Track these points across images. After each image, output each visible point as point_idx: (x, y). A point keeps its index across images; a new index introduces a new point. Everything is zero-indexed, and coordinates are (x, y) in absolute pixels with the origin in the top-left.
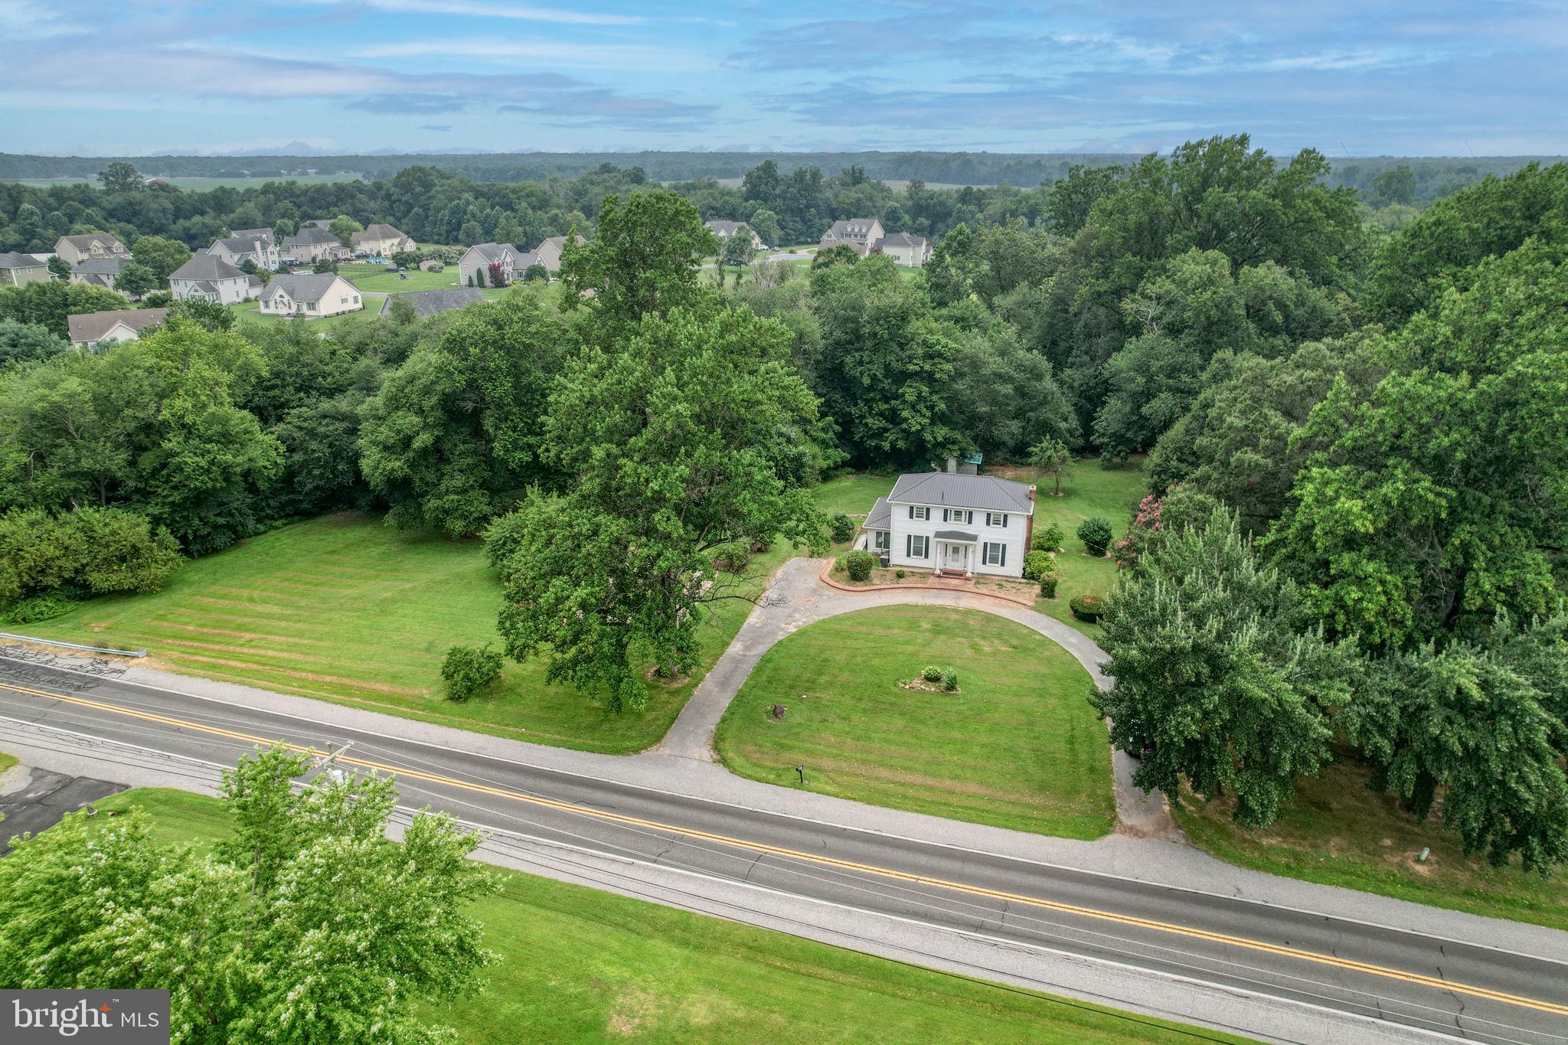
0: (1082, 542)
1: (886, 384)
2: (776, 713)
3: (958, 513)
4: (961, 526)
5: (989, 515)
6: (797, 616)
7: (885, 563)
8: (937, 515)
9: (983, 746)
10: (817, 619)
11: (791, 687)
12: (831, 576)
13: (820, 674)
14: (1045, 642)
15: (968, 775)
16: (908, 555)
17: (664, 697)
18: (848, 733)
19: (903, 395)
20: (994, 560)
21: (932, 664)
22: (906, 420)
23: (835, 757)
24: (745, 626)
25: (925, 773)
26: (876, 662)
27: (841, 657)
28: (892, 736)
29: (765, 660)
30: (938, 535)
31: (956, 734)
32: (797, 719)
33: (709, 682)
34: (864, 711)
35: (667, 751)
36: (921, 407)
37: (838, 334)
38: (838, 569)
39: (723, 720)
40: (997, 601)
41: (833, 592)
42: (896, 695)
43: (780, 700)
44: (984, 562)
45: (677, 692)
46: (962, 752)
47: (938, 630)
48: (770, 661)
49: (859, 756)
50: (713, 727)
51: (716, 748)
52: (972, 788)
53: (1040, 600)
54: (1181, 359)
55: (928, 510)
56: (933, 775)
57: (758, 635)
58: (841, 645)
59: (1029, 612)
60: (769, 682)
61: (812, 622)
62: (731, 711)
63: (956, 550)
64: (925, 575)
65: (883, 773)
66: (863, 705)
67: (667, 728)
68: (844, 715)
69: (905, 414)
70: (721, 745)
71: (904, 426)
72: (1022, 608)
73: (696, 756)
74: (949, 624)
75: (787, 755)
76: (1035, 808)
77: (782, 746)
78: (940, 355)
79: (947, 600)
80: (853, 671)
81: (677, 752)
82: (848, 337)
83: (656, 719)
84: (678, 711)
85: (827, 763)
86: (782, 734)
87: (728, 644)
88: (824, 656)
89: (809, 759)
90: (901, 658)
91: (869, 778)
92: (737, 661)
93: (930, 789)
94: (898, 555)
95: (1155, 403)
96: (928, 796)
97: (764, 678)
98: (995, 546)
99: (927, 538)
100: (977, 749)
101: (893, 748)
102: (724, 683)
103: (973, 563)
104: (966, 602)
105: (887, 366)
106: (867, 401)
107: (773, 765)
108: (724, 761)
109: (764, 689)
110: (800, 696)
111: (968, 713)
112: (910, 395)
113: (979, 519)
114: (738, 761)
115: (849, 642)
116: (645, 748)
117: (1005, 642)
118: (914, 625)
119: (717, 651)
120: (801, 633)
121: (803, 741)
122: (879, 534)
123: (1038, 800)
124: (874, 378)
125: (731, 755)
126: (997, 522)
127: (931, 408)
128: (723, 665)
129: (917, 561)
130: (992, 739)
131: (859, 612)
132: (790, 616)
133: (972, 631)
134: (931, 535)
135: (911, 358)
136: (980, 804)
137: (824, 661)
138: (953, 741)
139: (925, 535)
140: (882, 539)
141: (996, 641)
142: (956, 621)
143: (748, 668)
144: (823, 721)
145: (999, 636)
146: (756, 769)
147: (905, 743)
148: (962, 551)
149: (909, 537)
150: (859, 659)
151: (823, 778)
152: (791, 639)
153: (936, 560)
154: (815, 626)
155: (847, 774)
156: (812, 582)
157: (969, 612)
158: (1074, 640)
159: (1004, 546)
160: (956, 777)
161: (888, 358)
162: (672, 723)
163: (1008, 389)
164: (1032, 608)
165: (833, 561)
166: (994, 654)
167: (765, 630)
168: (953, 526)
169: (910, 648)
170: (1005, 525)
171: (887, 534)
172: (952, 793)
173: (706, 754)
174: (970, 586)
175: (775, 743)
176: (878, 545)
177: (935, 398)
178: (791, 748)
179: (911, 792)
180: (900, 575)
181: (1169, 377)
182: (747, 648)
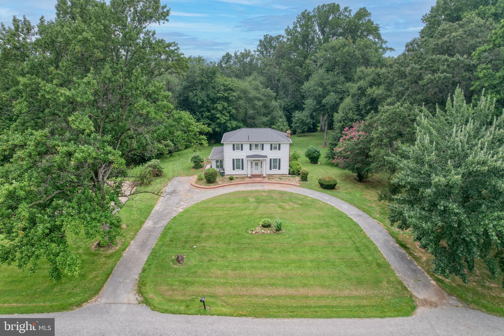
0: (308, 159)
1: (208, 103)
2: (179, 260)
3: (257, 146)
4: (259, 152)
5: (271, 145)
6: (182, 203)
7: (223, 174)
8: (246, 147)
9: (312, 261)
10: (193, 203)
11: (186, 242)
12: (196, 183)
13: (202, 232)
14: (314, 201)
15: (312, 283)
16: (234, 169)
17: (103, 260)
18: (227, 267)
19: (216, 107)
20: (275, 167)
21: (263, 218)
22: (219, 118)
23: (224, 284)
24: (153, 211)
25: (285, 286)
26: (232, 221)
27: (212, 221)
28: (256, 264)
29: (167, 229)
30: (248, 157)
31: (293, 256)
32: (193, 262)
33: (133, 246)
34: (234, 250)
35: (104, 300)
36: (225, 112)
37: (185, 83)
38: (200, 179)
39: (144, 270)
40: (282, 185)
41: (199, 190)
42: (249, 238)
43: (180, 251)
44: (271, 169)
45: (112, 255)
46: (300, 267)
47: (259, 201)
48: (170, 228)
49: (238, 281)
50: (137, 277)
51: (140, 292)
52: (319, 291)
53: (301, 182)
54: (336, 78)
55: (242, 145)
56: (291, 287)
57: (161, 216)
58: (210, 214)
59: (299, 188)
60: (171, 241)
61: (190, 205)
62: (149, 263)
63: (257, 164)
64: (243, 178)
65: (259, 291)
66: (231, 247)
67: (104, 283)
68: (222, 255)
69: (218, 115)
70: (143, 289)
71: (218, 121)
72: (295, 187)
73: (126, 300)
74: (264, 198)
75: (191, 289)
76: (363, 298)
77: (186, 283)
78: (231, 90)
79: (258, 187)
80: (220, 228)
81: (111, 300)
82: (190, 84)
83: (97, 277)
84: (112, 269)
85: (220, 290)
86: (184, 274)
87: (144, 222)
88: (201, 222)
89: (206, 290)
90: (245, 217)
91: (250, 296)
92: (150, 232)
93: (292, 297)
94: (229, 170)
95: (328, 98)
96: (293, 303)
97: (168, 239)
98: (275, 160)
99: (242, 160)
100: (309, 264)
101: (259, 272)
102: (143, 245)
103: (266, 170)
104: (267, 187)
105: (208, 96)
106: (200, 112)
107: (182, 298)
108: (146, 302)
109: (169, 246)
110: (192, 247)
111: (293, 242)
112: (220, 107)
113: (267, 147)
114: (156, 300)
115: (214, 213)
116: (86, 301)
117: (295, 203)
118: (246, 200)
119: (137, 227)
120: (186, 211)
121: (200, 276)
122: (217, 162)
123: (361, 292)
124: (203, 101)
125: (151, 295)
126: (275, 148)
127: (229, 112)
128: (141, 235)
129: (238, 172)
130: (315, 256)
131: (215, 197)
132: (178, 203)
133: (276, 200)
134: (244, 158)
135: (218, 91)
136: (329, 302)
137: (203, 224)
138: (293, 262)
139: (241, 158)
140: (219, 164)
141: (291, 203)
142: (266, 196)
143: (157, 234)
144: (210, 260)
145: (291, 201)
146: (171, 304)
147: (265, 267)
148: (260, 164)
149: (233, 160)
150: (222, 221)
151: (219, 303)
152: (181, 215)
153: (248, 170)
154: (193, 207)
155: (235, 296)
156: (187, 186)
157: (270, 191)
158: (327, 198)
159: (280, 160)
160: (305, 285)
161: (208, 92)
162: (107, 278)
163: (261, 103)
164: (300, 186)
165: (196, 177)
166: (292, 209)
167: (165, 212)
168: (254, 152)
169: (248, 212)
170: (279, 149)
171: (221, 162)
172: (307, 297)
173: (133, 297)
174: (266, 180)
175: (181, 281)
176: (217, 167)
177: (230, 108)
178: (192, 283)
179: (281, 302)
180: (231, 179)
181: (332, 87)
182: (155, 223)
